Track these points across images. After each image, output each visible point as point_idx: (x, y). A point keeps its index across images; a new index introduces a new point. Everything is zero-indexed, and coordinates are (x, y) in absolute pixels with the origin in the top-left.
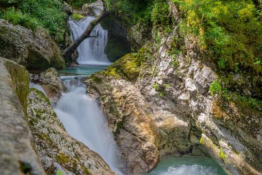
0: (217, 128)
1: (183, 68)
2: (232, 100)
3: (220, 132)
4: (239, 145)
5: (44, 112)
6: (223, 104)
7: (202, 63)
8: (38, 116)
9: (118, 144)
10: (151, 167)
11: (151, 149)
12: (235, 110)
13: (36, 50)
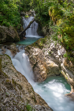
0: (65, 69)
1: (58, 46)
2: (70, 60)
3: (66, 71)
4: (72, 75)
5: (8, 63)
6: (67, 61)
7: (63, 46)
8: (6, 64)
9: (34, 72)
10: (44, 80)
11: (45, 74)
12: (71, 64)
13: (9, 35)
